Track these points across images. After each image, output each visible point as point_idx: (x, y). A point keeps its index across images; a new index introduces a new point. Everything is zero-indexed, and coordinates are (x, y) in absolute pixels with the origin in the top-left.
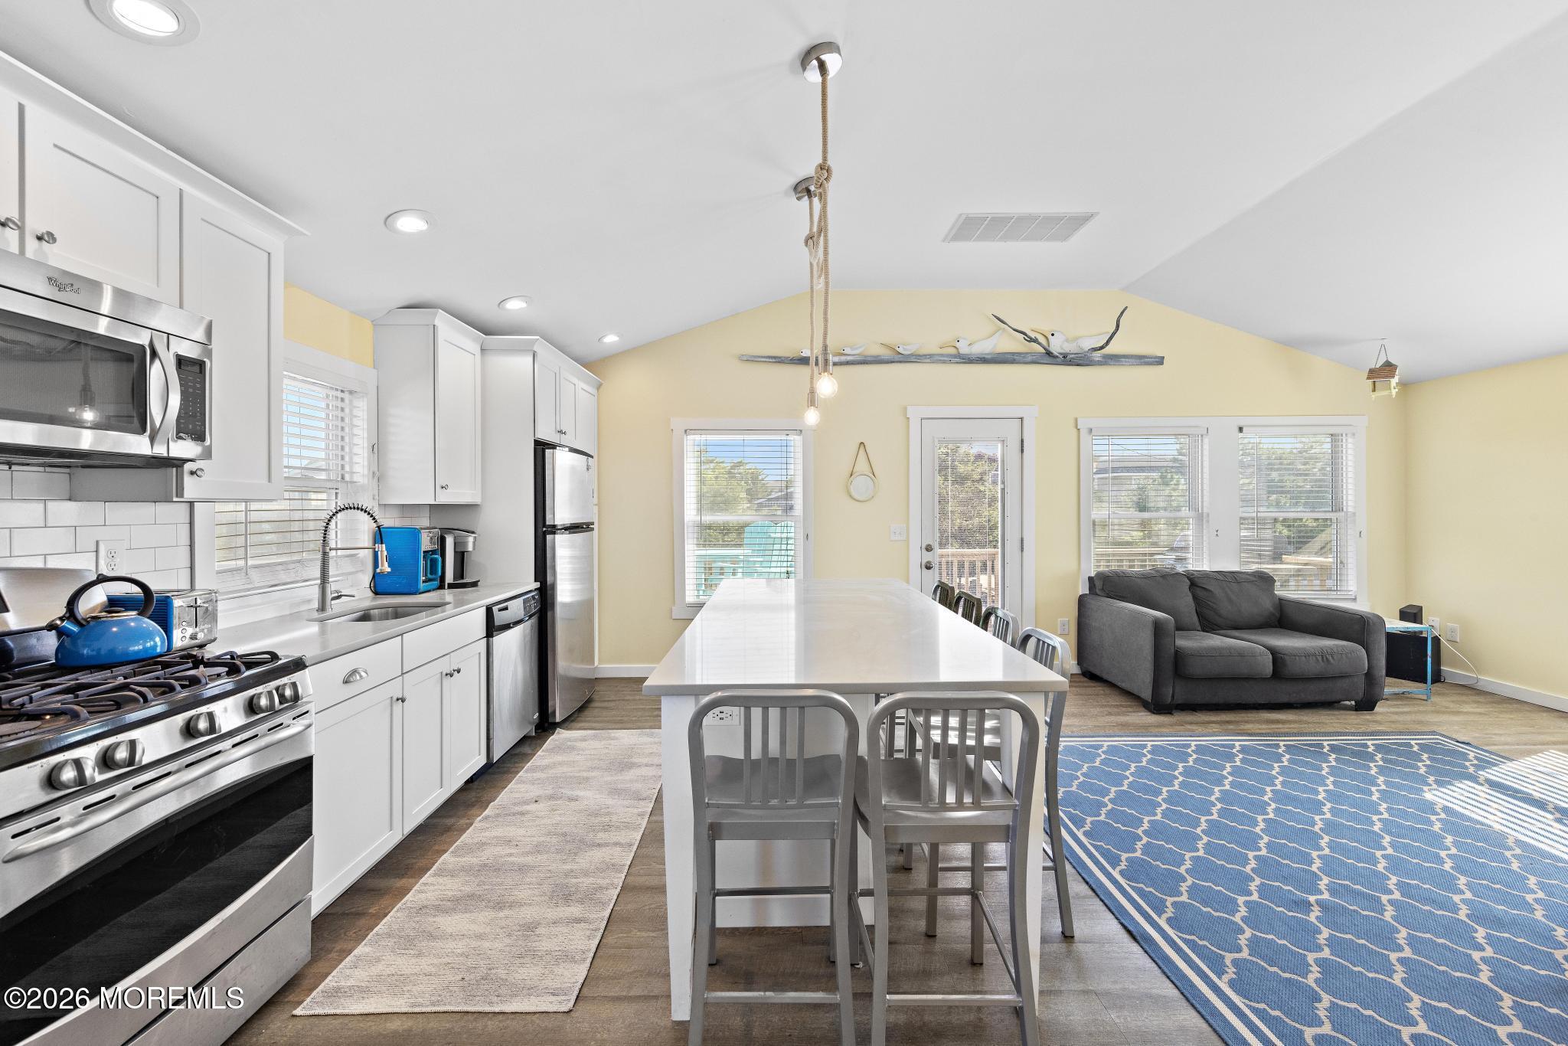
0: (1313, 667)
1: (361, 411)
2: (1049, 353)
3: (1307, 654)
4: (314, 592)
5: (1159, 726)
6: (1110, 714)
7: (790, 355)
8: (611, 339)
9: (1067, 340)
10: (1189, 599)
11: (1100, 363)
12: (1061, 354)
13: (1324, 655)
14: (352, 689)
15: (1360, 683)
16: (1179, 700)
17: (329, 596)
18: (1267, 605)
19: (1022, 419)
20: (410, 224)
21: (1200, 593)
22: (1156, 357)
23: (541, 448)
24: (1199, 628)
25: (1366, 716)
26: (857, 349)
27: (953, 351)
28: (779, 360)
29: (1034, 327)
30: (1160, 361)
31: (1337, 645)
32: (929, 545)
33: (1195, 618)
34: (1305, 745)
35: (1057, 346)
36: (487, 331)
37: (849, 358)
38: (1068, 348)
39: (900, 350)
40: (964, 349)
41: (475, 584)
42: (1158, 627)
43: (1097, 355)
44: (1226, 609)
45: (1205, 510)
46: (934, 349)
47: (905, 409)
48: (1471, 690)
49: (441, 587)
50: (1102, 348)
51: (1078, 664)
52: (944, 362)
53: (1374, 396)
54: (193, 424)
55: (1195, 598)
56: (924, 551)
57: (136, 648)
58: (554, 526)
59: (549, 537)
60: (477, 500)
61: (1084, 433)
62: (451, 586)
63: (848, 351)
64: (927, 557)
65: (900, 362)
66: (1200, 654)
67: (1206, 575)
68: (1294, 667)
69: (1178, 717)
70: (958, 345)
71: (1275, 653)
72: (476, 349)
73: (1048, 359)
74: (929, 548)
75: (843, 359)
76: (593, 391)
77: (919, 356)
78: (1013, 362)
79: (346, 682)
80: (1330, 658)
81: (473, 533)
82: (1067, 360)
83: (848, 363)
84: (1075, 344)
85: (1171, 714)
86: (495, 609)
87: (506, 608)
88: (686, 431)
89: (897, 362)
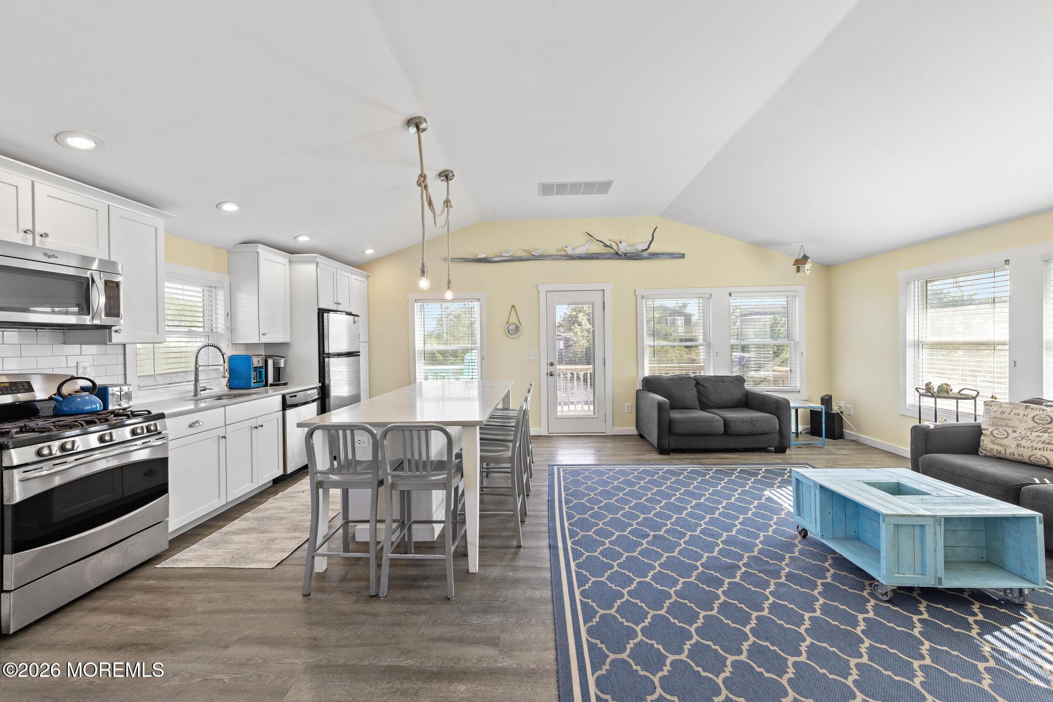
0: (746, 428)
1: (221, 297)
2: (617, 253)
3: (743, 421)
4: (191, 387)
5: (658, 460)
6: (636, 454)
7: (472, 257)
8: (369, 252)
9: (629, 245)
10: (694, 392)
11: (647, 258)
12: (624, 253)
13: (752, 422)
14: (193, 430)
15: (776, 437)
16: (673, 446)
17: (199, 389)
18: (738, 394)
19: (604, 290)
20: (229, 208)
21: (701, 388)
22: (682, 254)
23: (321, 313)
24: (699, 408)
25: (780, 456)
26: (508, 253)
27: (564, 253)
28: (466, 260)
29: (610, 238)
30: (682, 256)
31: (761, 416)
32: (551, 363)
33: (697, 402)
34: (729, 470)
35: (623, 248)
36: (291, 252)
37: (504, 258)
38: (630, 250)
39: (534, 253)
40: (570, 251)
41: (286, 384)
42: (660, 406)
43: (645, 254)
44: (713, 397)
45: (711, 342)
46: (552, 251)
47: (537, 286)
48: (856, 442)
49: (266, 385)
50: (646, 250)
51: (636, 429)
52: (559, 259)
53: (798, 274)
54: (113, 309)
55: (698, 391)
56: (549, 366)
57: (88, 408)
58: (329, 354)
59: (326, 360)
60: (288, 340)
61: (639, 297)
62: (271, 385)
63: (504, 254)
64: (551, 369)
65: (534, 260)
66: (681, 421)
67: (708, 379)
68: (734, 429)
69: (673, 456)
70: (566, 249)
71: (726, 422)
72: (286, 261)
73: (617, 257)
74: (552, 364)
75: (501, 258)
76: (365, 280)
77: (543, 256)
78: (597, 258)
79: (191, 426)
80: (756, 423)
81: (284, 357)
82: (628, 256)
83: (504, 261)
84: (633, 248)
85: (669, 454)
86: (287, 397)
87: (296, 396)
88: (415, 300)
89: (532, 260)
